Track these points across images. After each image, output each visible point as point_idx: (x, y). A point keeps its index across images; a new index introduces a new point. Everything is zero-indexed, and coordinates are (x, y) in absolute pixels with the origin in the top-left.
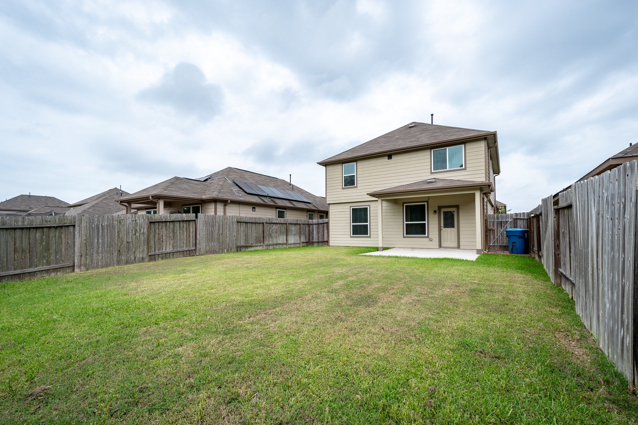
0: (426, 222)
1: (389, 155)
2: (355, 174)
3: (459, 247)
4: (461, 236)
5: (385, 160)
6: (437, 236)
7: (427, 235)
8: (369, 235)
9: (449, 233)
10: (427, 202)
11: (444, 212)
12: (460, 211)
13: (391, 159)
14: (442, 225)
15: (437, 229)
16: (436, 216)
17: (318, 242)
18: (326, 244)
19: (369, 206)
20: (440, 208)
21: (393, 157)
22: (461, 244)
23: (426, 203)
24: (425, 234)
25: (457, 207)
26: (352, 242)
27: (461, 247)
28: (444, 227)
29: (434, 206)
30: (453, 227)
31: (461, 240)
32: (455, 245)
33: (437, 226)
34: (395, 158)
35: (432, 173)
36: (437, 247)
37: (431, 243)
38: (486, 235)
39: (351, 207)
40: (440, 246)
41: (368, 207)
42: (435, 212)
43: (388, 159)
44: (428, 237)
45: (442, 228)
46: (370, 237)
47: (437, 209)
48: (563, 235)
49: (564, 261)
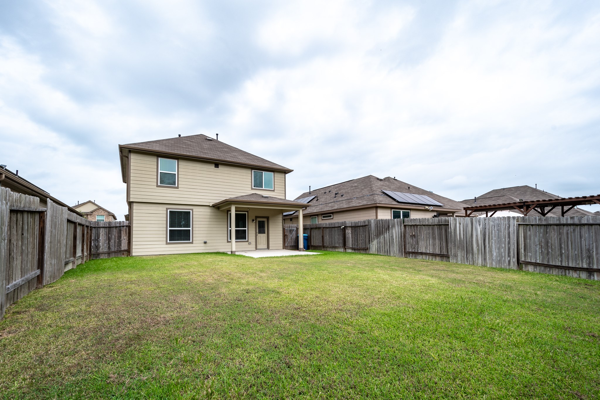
0: (246, 229)
1: (217, 164)
2: (176, 173)
3: (268, 248)
4: (270, 240)
5: (212, 167)
6: (254, 240)
7: (247, 240)
8: (191, 241)
9: (262, 237)
10: (248, 212)
11: (259, 221)
12: (270, 221)
13: (218, 168)
14: (257, 231)
15: (254, 235)
16: (254, 224)
17: (109, 254)
18: (123, 254)
19: (192, 210)
20: (257, 217)
21: (219, 166)
22: (270, 245)
23: (247, 213)
24: (246, 239)
25: (268, 218)
26: (168, 249)
27: (270, 248)
28: (259, 233)
29: (252, 215)
30: (265, 233)
31: (270, 243)
32: (266, 247)
33: (254, 232)
34: (221, 168)
35: (252, 189)
36: (254, 249)
37: (250, 246)
38: (284, 239)
39: (167, 209)
40: (256, 249)
41: (191, 211)
42: (253, 220)
43: (215, 167)
44: (248, 241)
45: (257, 234)
46: (192, 243)
47: (254, 218)
48: (413, 236)
49: (413, 247)
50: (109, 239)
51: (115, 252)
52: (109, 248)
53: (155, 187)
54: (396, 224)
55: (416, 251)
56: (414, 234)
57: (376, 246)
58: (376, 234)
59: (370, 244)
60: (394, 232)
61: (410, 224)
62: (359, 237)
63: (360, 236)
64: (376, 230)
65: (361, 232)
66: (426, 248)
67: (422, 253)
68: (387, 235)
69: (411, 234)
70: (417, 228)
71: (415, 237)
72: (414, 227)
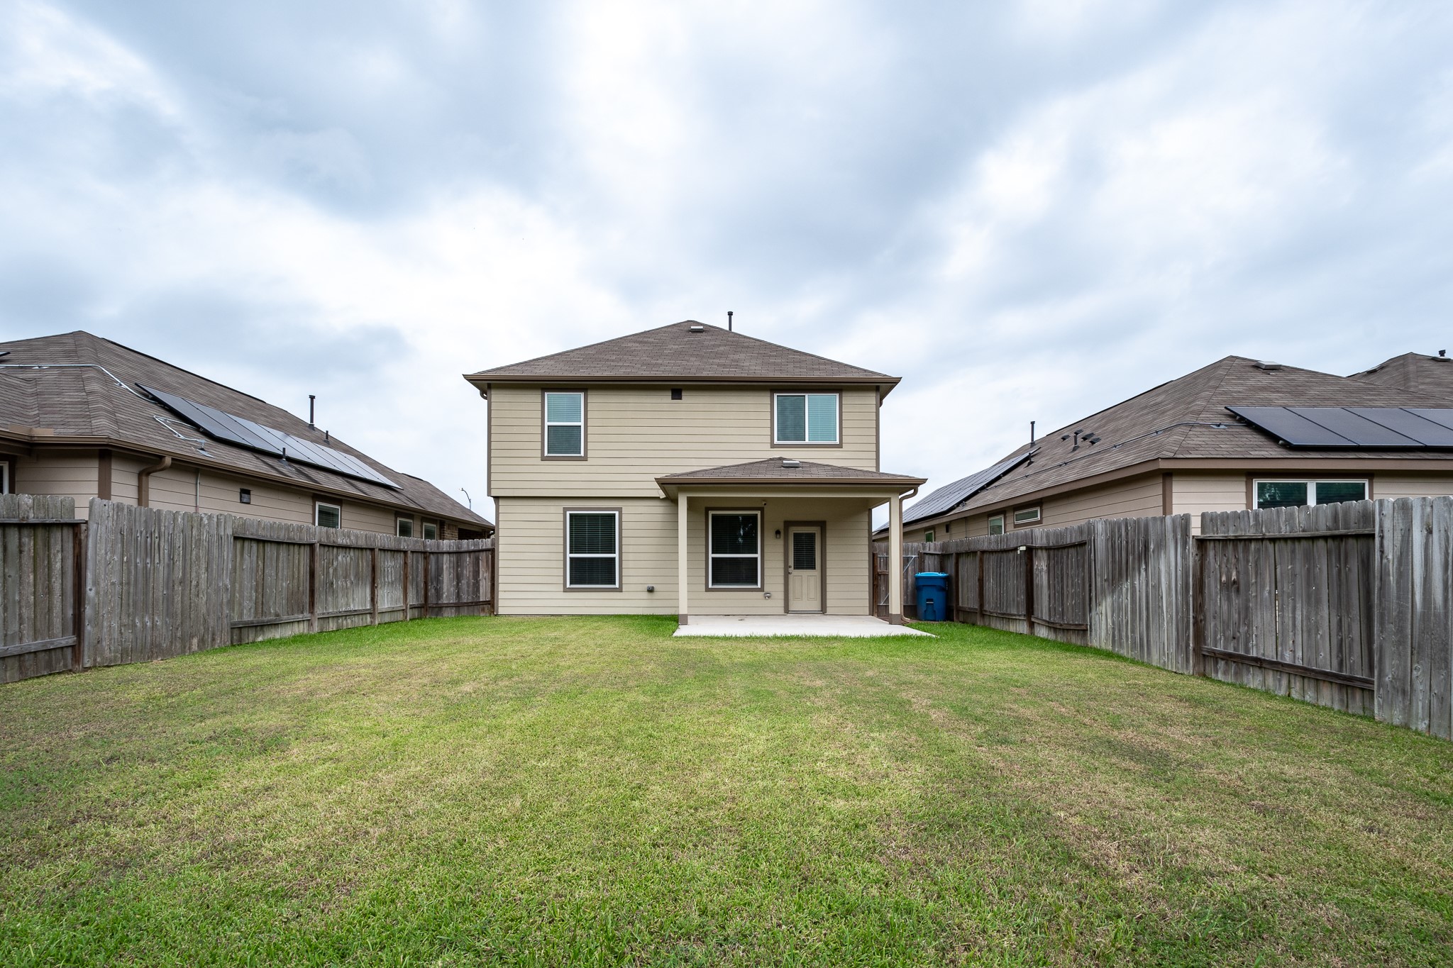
0: (758, 556)
1: (676, 388)
2: (582, 424)
3: (823, 610)
4: (829, 588)
5: (665, 399)
6: (781, 588)
7: (759, 586)
8: (617, 586)
9: (806, 580)
10: (762, 509)
11: (796, 535)
12: (828, 534)
13: (681, 399)
14: (791, 563)
15: (781, 573)
16: (781, 542)
17: (458, 606)
18: (483, 610)
19: (620, 510)
20: (788, 524)
21: (683, 394)
22: (829, 603)
23: (759, 513)
24: (756, 583)
25: (822, 525)
26: (567, 603)
27: (829, 611)
28: (794, 568)
29: (775, 519)
30: (813, 567)
31: (829, 595)
32: (816, 606)
33: (781, 565)
34: (689, 400)
35: (773, 446)
36: (781, 611)
37: (768, 602)
38: (874, 585)
39: (565, 510)
40: (787, 611)
41: (617, 513)
42: (778, 532)
43: (673, 399)
44: (762, 589)
45: (791, 570)
46: (620, 590)
47: (781, 527)
48: (1233, 587)
49: (1230, 633)
50: (458, 578)
51: (468, 605)
52: (458, 596)
53: (538, 461)
54: (1170, 536)
55: (1242, 652)
56: (1234, 577)
57: (1110, 621)
58: (1108, 576)
59: (1093, 613)
60: (1163, 568)
61: (1220, 535)
62: (1067, 586)
63: (1070, 582)
64: (1110, 560)
65: (1072, 568)
66: (1279, 642)
67: (1260, 664)
68: (1140, 581)
69: (1224, 579)
70: (1246, 550)
71: (1238, 590)
72: (1235, 549)
